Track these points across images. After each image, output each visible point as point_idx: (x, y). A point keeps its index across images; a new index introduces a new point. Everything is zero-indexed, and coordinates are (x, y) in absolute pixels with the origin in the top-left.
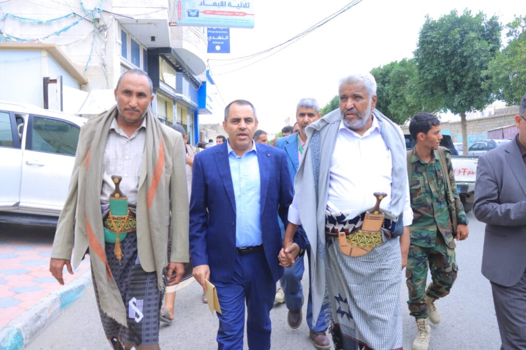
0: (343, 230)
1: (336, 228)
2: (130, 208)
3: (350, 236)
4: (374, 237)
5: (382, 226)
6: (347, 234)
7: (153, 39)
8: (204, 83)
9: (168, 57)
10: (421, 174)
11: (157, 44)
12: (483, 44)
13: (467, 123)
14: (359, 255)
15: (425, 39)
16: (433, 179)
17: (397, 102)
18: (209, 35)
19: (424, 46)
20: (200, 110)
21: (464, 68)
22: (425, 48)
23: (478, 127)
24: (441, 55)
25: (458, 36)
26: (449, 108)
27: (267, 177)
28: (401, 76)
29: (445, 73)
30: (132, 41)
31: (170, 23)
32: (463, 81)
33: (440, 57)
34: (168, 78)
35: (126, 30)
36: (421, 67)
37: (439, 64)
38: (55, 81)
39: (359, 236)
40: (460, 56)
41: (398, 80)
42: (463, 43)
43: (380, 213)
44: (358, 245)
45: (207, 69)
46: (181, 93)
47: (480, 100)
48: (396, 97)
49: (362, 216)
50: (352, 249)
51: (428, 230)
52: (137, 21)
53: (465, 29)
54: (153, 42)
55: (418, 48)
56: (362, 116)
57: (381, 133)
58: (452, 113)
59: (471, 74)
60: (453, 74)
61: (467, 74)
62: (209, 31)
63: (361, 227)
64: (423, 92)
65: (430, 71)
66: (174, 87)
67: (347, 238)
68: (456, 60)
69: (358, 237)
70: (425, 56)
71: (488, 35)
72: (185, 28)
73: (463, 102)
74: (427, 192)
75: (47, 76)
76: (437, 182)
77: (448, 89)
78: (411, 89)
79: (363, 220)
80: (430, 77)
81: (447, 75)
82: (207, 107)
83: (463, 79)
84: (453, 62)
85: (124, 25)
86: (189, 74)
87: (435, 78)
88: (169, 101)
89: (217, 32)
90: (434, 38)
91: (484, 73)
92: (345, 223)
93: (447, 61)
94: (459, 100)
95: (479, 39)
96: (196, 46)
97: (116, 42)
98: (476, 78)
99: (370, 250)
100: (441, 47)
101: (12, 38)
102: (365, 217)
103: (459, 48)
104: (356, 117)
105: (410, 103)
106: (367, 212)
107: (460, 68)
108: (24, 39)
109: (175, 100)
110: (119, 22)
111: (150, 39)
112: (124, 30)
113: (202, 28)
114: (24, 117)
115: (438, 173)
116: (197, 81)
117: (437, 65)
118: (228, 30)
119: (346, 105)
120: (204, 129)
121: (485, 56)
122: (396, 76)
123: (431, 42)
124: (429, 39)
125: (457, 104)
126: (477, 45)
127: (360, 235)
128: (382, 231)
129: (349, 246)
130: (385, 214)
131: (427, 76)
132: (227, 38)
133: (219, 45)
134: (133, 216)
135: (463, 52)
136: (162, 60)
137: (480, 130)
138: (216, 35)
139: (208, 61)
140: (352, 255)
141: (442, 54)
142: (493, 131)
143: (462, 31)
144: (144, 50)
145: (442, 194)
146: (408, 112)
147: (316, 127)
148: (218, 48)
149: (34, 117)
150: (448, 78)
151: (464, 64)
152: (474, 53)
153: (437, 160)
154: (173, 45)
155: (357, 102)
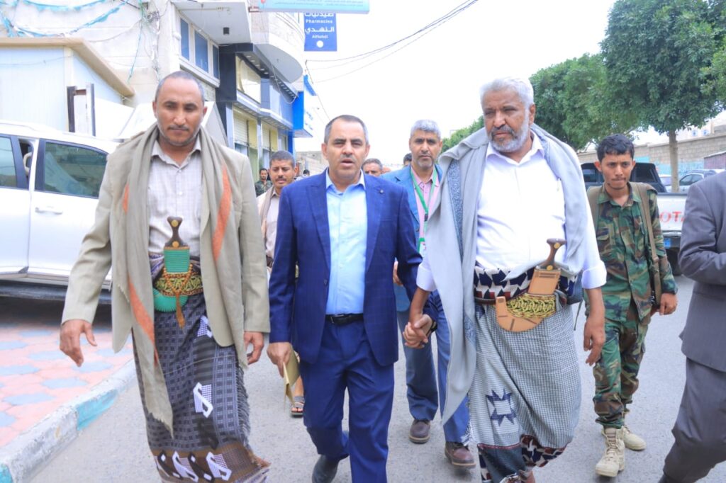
0: (501, 294)
1: (491, 291)
2: (193, 261)
3: (512, 302)
4: (546, 303)
5: (557, 288)
6: (508, 298)
7: (226, 31)
8: (301, 94)
9: (248, 57)
10: (611, 220)
11: (232, 38)
12: (704, 28)
13: (678, 146)
14: (522, 330)
15: (617, 25)
16: (627, 228)
17: (575, 117)
18: (307, 26)
19: (616, 34)
20: (296, 132)
21: (675, 65)
22: (616, 37)
23: (690, 151)
24: (641, 47)
25: (667, 18)
26: (652, 124)
27: (378, 221)
28: (580, 79)
29: (647, 73)
30: (198, 36)
31: (249, 9)
32: (674, 83)
33: (639, 49)
34: (249, 87)
35: (188, 19)
36: (611, 65)
37: (638, 59)
38: (83, 92)
39: (525, 301)
40: (669, 48)
41: (576, 85)
42: (674, 28)
43: (555, 268)
44: (523, 314)
45: (304, 74)
46: (269, 108)
47: (698, 111)
48: (574, 109)
49: (530, 273)
50: (513, 320)
51: (619, 298)
52: (202, 5)
53: (678, 6)
54: (226, 36)
55: (607, 37)
56: (517, 135)
57: (546, 157)
58: (655, 132)
59: (684, 74)
60: (658, 75)
61: (680, 74)
62: (307, 21)
63: (527, 289)
64: (613, 102)
65: (623, 71)
66: (259, 100)
67: (507, 305)
68: (663, 54)
69: (523, 303)
70: (617, 49)
71: (712, 15)
72: (271, 15)
73: (672, 115)
74: (618, 245)
75: (72, 85)
76: (633, 233)
77: (651, 97)
78: (595, 98)
79: (530, 278)
80: (624, 80)
81: (649, 77)
82: (305, 127)
83: (672, 81)
84: (659, 56)
85: (184, 12)
86: (279, 80)
87: (631, 81)
88: (253, 119)
89: (318, 21)
90: (630, 21)
91: (705, 71)
92: (504, 284)
93: (649, 56)
94: (667, 112)
95: (699, 22)
96: (287, 41)
97: (173, 36)
98: (691, 78)
99: (538, 321)
100: (641, 35)
101: (26, 33)
102: (534, 275)
103: (668, 35)
104: (509, 136)
105: (595, 117)
106: (537, 267)
107: (669, 66)
108: (43, 33)
109: (260, 119)
110: (176, 8)
111: (222, 31)
112: (184, 19)
113: (296, 14)
114: (32, 143)
115: (636, 220)
116: (290, 91)
117: (634, 62)
118: (334, 19)
119: (494, 122)
120: (302, 159)
121: (706, 47)
122: (574, 79)
123: (626, 28)
124: (622, 23)
125: (664, 118)
126: (695, 30)
127: (526, 299)
128: (556, 294)
129: (511, 317)
130: (562, 270)
131: (620, 79)
132: (332, 29)
133: (321, 39)
134: (197, 271)
135: (674, 41)
136: (240, 61)
137: (692, 156)
138: (318, 26)
139: (306, 62)
140: (514, 329)
141: (643, 44)
142: (712, 156)
143: (672, 10)
144: (214, 47)
145: (638, 250)
146: (591, 131)
147: (454, 155)
148: (320, 44)
149: (47, 143)
150: (651, 80)
151: (674, 59)
152: (690, 43)
153: (635, 203)
154: (255, 39)
155: (509, 116)
